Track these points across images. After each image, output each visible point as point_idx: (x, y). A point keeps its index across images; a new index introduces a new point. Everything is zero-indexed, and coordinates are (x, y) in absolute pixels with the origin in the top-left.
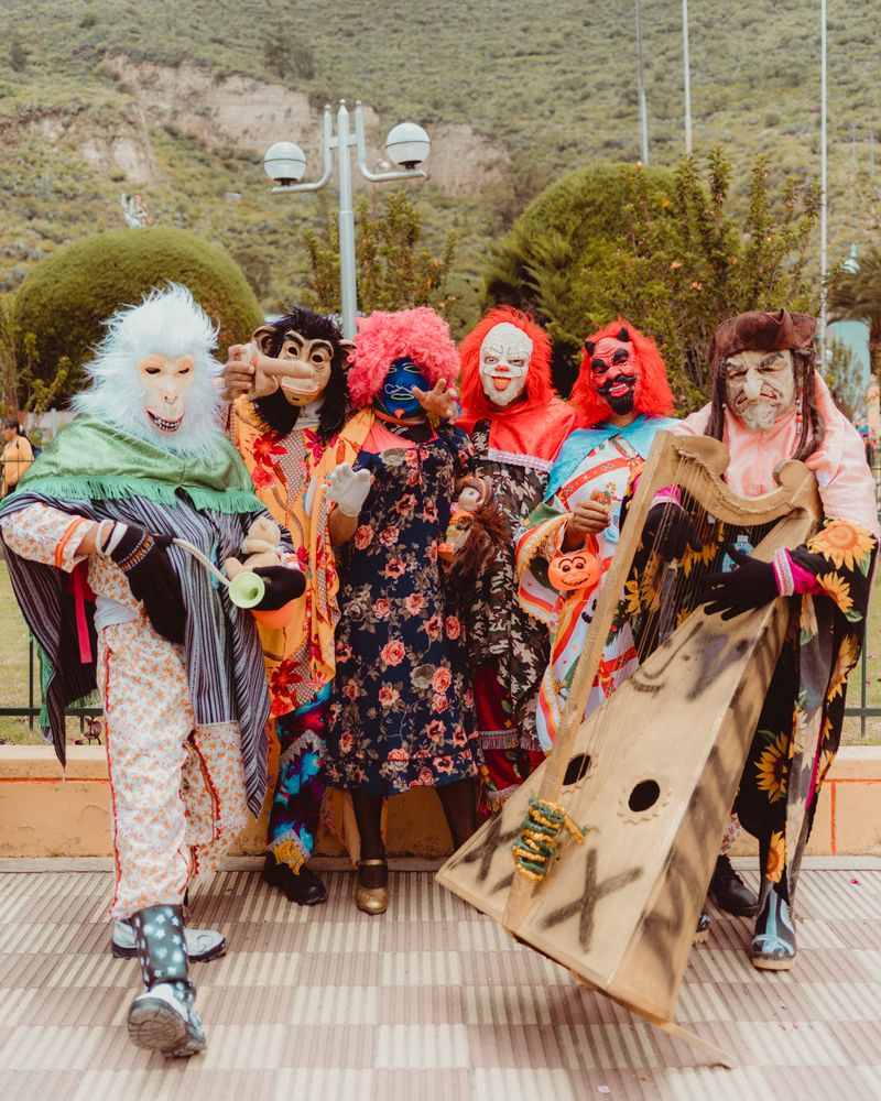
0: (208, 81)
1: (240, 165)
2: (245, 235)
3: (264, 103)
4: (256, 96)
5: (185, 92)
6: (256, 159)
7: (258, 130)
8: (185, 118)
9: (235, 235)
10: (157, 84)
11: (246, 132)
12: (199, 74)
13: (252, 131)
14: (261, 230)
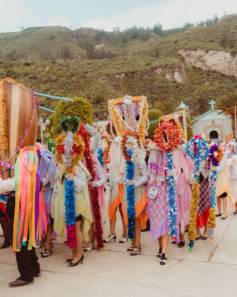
0: (204, 53)
1: (212, 74)
2: (206, 93)
3: (219, 56)
4: (217, 55)
5: (198, 57)
6: (216, 72)
7: (217, 64)
8: (198, 63)
9: (204, 93)
10: (191, 56)
11: (214, 65)
12: (202, 51)
13: (215, 64)
14: (211, 91)
